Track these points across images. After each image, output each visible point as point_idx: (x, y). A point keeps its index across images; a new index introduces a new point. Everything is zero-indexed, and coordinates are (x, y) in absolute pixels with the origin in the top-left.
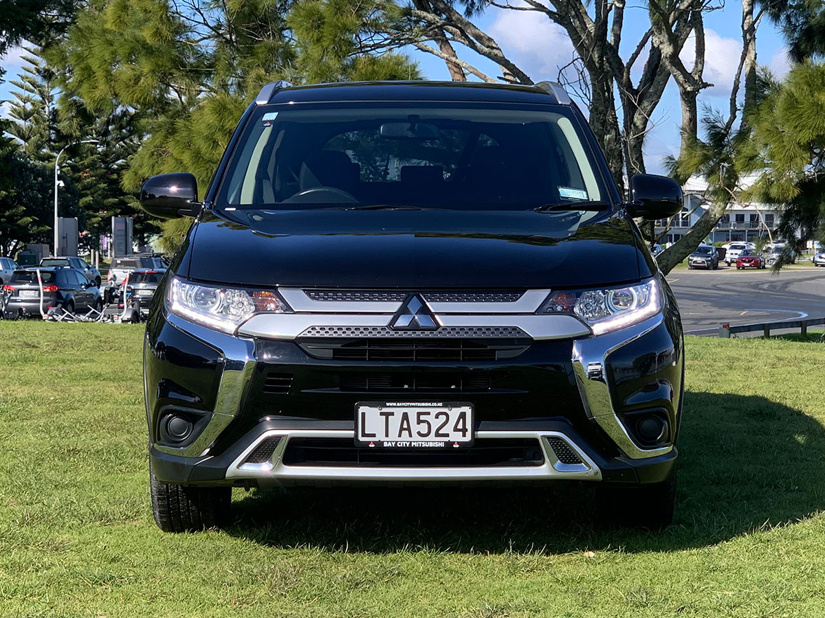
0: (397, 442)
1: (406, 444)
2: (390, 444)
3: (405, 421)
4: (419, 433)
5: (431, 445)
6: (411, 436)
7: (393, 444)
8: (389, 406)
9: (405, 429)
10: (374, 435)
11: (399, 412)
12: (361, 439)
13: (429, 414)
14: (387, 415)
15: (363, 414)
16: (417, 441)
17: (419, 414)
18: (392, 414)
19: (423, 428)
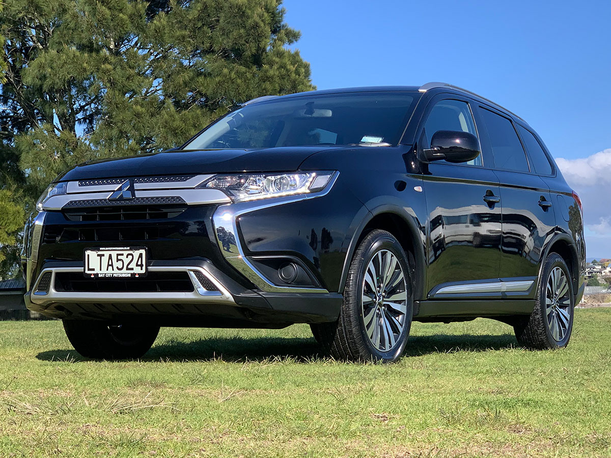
0: (106, 274)
1: (110, 275)
2: (102, 276)
3: (110, 260)
4: (117, 268)
5: (124, 275)
6: (113, 270)
7: (104, 275)
8: (102, 250)
9: (110, 265)
10: (93, 270)
11: (107, 254)
12: (87, 272)
13: (122, 255)
14: (101, 256)
15: (88, 255)
16: (117, 273)
17: (118, 255)
18: (103, 255)
19: (120, 264)
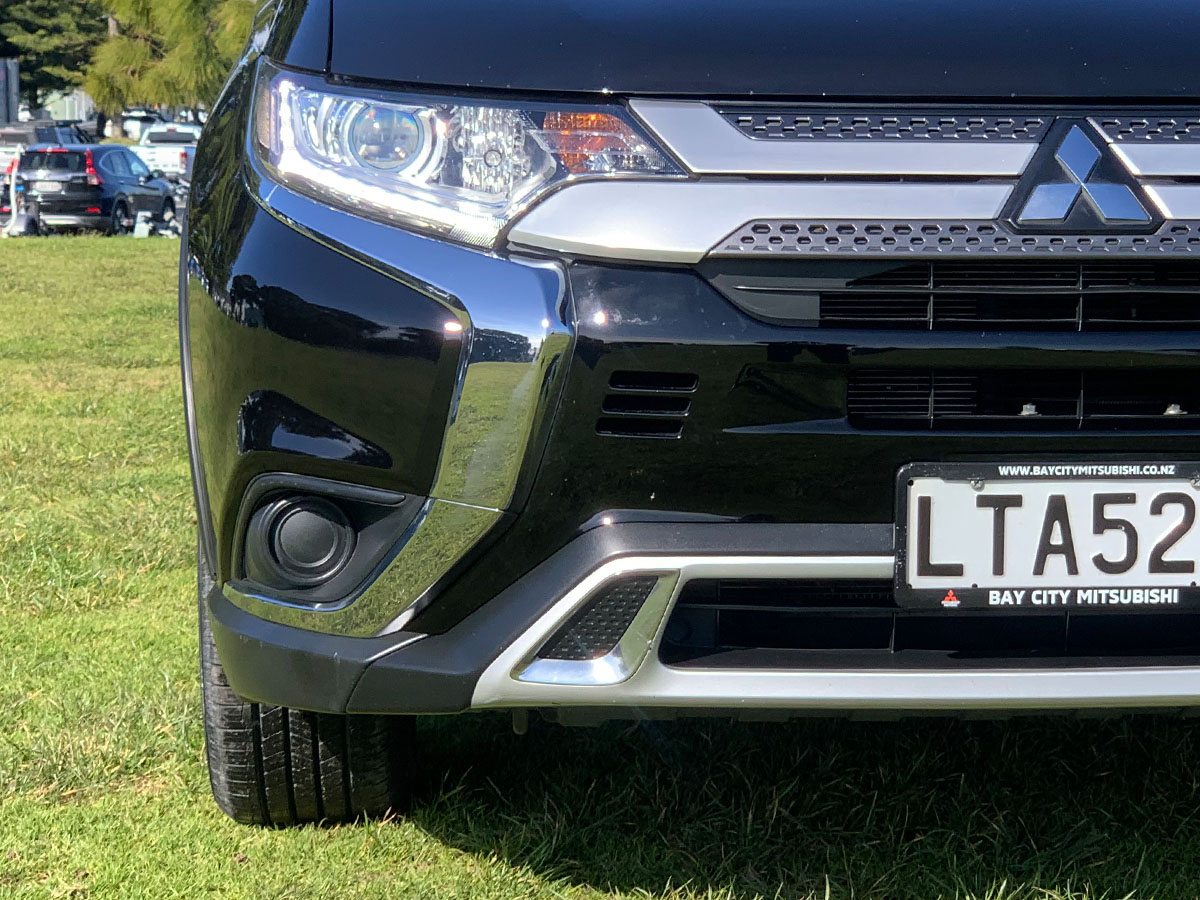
0: (1029, 591)
1: (1059, 597)
2: (1007, 599)
3: (1057, 526)
4: (1101, 563)
5: (1138, 598)
6: (1073, 569)
7: (1019, 597)
8: (1009, 478)
9: (1056, 550)
10: (956, 570)
11: (1036, 495)
12: (917, 581)
13: (1130, 499)
14: (1001, 505)
15: (925, 504)
16: (1093, 587)
17: (1101, 501)
18: (1016, 501)
19: (1114, 546)
